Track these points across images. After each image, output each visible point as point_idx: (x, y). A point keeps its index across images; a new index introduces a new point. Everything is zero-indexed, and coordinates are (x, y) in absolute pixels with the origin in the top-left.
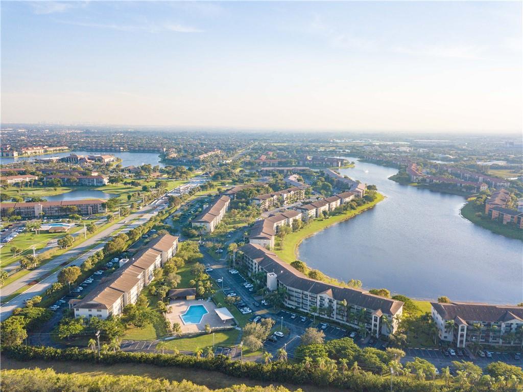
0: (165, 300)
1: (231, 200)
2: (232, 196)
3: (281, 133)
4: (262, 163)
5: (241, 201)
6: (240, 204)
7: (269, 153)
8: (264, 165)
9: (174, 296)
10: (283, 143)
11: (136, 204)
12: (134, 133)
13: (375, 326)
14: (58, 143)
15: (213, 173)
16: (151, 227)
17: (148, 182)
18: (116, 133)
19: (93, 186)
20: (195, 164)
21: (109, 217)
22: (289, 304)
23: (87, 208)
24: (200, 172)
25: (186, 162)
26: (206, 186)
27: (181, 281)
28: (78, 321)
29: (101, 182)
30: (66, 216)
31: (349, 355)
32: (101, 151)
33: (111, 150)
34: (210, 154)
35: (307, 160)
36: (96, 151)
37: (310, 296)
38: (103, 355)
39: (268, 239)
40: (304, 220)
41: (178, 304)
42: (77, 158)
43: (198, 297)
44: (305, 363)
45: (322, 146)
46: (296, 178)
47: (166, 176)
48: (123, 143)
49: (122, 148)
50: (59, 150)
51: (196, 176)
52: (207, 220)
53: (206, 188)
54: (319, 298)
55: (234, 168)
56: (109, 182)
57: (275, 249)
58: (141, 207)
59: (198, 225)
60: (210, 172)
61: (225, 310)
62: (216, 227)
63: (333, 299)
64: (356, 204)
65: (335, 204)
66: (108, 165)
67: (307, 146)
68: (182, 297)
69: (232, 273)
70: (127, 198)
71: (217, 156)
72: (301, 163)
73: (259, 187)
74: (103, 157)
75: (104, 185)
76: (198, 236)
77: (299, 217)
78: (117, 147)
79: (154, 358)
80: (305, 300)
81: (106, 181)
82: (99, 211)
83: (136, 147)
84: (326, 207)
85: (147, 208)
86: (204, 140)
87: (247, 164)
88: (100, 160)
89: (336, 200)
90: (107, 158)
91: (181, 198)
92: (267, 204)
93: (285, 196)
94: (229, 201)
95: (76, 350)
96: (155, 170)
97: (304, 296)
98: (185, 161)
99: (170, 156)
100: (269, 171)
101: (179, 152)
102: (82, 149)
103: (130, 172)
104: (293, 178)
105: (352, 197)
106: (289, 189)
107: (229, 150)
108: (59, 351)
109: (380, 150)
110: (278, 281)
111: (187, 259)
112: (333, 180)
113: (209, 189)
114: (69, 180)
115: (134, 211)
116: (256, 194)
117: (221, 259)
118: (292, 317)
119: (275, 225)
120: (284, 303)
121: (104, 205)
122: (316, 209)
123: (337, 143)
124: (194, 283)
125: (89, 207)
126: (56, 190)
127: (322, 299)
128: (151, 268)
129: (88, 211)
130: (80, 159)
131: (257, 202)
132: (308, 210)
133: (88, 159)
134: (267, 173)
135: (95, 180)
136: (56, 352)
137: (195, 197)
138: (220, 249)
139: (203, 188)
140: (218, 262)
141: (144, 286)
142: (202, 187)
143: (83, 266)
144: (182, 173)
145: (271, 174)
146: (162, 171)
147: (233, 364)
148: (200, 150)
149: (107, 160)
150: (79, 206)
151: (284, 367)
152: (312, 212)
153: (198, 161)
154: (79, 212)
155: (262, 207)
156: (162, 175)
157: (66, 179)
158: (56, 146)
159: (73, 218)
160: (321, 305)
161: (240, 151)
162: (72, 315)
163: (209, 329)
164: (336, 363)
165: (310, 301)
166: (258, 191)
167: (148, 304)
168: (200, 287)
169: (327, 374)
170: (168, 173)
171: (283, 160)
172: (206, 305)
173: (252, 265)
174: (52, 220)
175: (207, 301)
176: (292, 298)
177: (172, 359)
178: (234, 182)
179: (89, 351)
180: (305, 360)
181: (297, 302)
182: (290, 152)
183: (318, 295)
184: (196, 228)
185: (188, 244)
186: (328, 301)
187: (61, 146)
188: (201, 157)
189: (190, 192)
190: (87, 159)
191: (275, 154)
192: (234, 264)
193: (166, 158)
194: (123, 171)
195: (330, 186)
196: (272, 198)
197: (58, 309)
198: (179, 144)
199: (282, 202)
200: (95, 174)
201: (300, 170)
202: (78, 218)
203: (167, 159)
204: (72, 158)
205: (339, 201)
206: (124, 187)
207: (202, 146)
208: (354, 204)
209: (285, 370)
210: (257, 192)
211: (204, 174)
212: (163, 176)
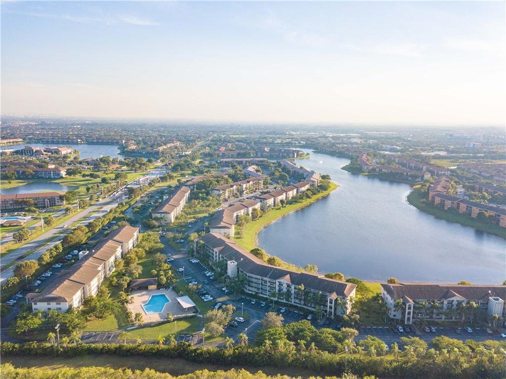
0: (127, 291)
1: (191, 191)
2: (192, 187)
3: (239, 126)
4: (221, 154)
5: (201, 191)
6: (200, 195)
7: (228, 144)
8: (223, 156)
9: (135, 286)
10: (242, 135)
11: (95, 196)
12: (92, 125)
13: (331, 308)
14: (12, 135)
15: (172, 164)
16: (111, 218)
17: (107, 174)
18: (73, 125)
19: (50, 178)
20: (155, 155)
21: (67, 210)
22: (249, 290)
23: (44, 201)
24: (159, 164)
25: (146, 154)
26: (166, 177)
27: (142, 271)
28: (36, 315)
29: (59, 174)
30: (22, 210)
31: (306, 337)
32: (58, 143)
33: (68, 142)
34: (169, 145)
35: (264, 151)
36: (53, 143)
37: (269, 282)
38: (63, 347)
39: (228, 228)
40: (262, 209)
41: (139, 294)
42: (33, 151)
43: (160, 286)
44: (265, 346)
45: (279, 138)
46: (254, 168)
47: (125, 168)
48: (79, 136)
49: (79, 140)
50: (13, 142)
51: (155, 168)
52: (167, 211)
53: (166, 180)
54: (277, 283)
55: (193, 159)
56: (66, 175)
57: (235, 238)
58: (100, 199)
59: (159, 215)
60: (170, 164)
61: (187, 298)
62: (176, 218)
63: (290, 284)
64: (311, 193)
65: (292, 194)
66: (65, 157)
67: (265, 138)
68: (143, 287)
69: (193, 262)
70: (86, 191)
71: (176, 147)
72: (259, 154)
73: (219, 177)
74: (59, 149)
75: (62, 178)
76: (159, 227)
77: (258, 206)
78: (74, 139)
79: (116, 349)
80: (264, 285)
81: (63, 173)
82: (57, 204)
83: (94, 139)
84: (283, 197)
85: (107, 200)
86: (163, 132)
87: (206, 155)
88: (57, 152)
89: (292, 189)
90: (64, 151)
91: (141, 190)
92: (227, 194)
93: (244, 186)
94: (189, 192)
95: (35, 345)
96: (114, 162)
97: (263, 282)
98: (144, 153)
99: (130, 148)
100: (229, 162)
101: (138, 143)
102: (38, 141)
103: (88, 164)
104: (252, 169)
105: (307, 187)
106: (247, 180)
107: (188, 141)
108: (17, 346)
109: (333, 141)
110: (238, 268)
111: (147, 249)
112: (290, 171)
113: (168, 180)
114: (24, 172)
115: (94, 203)
116: (216, 184)
117: (181, 249)
118: (252, 303)
119: (235, 214)
120: (245, 290)
121: (61, 198)
122: (274, 199)
123: (292, 135)
124: (156, 272)
125: (46, 200)
126: (10, 183)
127: (281, 284)
128: (112, 259)
129: (45, 204)
130: (36, 152)
131: (216, 192)
132: (266, 199)
133: (45, 151)
134: (226, 164)
135: (52, 172)
136: (14, 347)
137: (155, 189)
138: (181, 239)
139: (163, 179)
140: (179, 252)
141: (105, 278)
142: (161, 178)
143: (40, 259)
144: (141, 164)
145: (230, 165)
146: (121, 163)
147: (195, 350)
148: (159, 142)
149: (64, 152)
150: (36, 199)
151: (245, 351)
152: (271, 201)
153: (157, 153)
154: (36, 205)
155: (222, 197)
156: (121, 167)
157: (21, 172)
158: (10, 138)
159: (29, 211)
160: (280, 290)
161: (200, 143)
162: (30, 309)
163: (172, 317)
164: (294, 345)
165: (269, 286)
166: (218, 181)
167: (109, 295)
168: (162, 277)
169: (286, 355)
170: (127, 165)
171: (242, 152)
172: (168, 294)
173: (213, 254)
174: (6, 214)
175: (169, 290)
176: (251, 284)
177: (135, 348)
178: (194, 173)
179: (48, 345)
180: (265, 343)
181: (257, 288)
182: (248, 144)
183: (277, 281)
184: (157, 219)
185: (149, 235)
186: (286, 286)
187: (15, 138)
188: (161, 149)
189: (150, 184)
190: (43, 152)
191: (234, 146)
192: (195, 254)
193: (125, 149)
194: (81, 163)
195: (286, 177)
196: (232, 189)
197: (15, 303)
198: (138, 136)
199: (241, 192)
200: (51, 166)
201: (259, 161)
202: (34, 212)
203: (127, 152)
204: (27, 151)
205: (295, 191)
206: (83, 179)
207: (161, 138)
208: (309, 193)
209: (246, 354)
210: (216, 183)
211: (163, 166)
212: (123, 168)
